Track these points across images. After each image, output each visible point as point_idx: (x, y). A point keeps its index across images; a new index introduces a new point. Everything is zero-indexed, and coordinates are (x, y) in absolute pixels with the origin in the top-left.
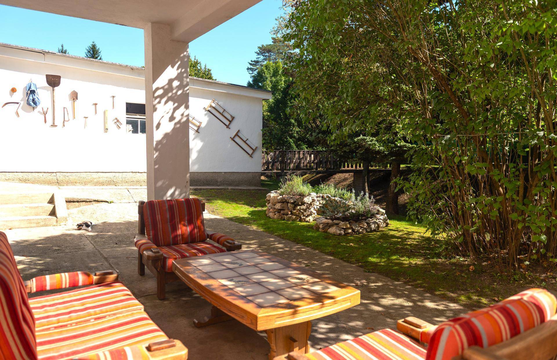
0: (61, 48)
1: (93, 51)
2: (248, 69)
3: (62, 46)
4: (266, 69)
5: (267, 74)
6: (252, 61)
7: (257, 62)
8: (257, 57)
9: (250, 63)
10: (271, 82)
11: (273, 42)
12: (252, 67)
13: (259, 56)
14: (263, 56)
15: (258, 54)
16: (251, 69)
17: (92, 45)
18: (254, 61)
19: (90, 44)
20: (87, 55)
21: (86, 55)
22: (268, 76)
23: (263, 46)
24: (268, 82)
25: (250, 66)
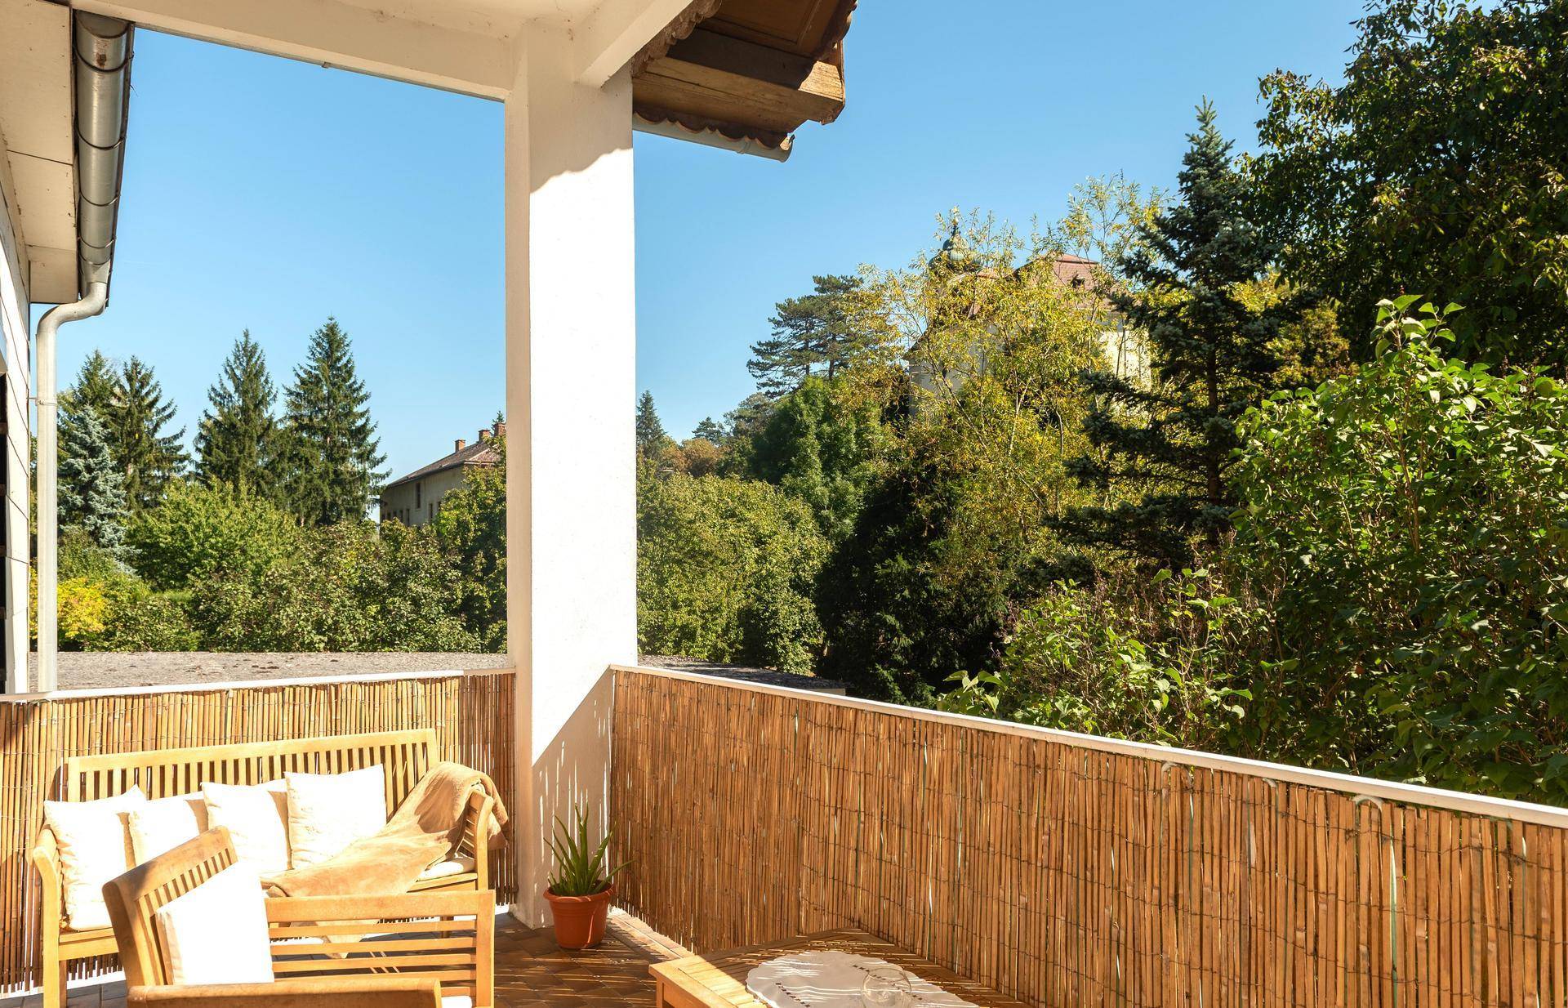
0: (243, 339)
1: (330, 343)
2: (750, 363)
3: (246, 335)
4: (806, 402)
5: (809, 415)
6: (760, 344)
7: (774, 345)
8: (774, 332)
9: (754, 349)
10: (819, 436)
11: (816, 289)
12: (760, 359)
13: (780, 330)
14: (792, 326)
15: (778, 324)
16: (758, 364)
17: (328, 326)
18: (767, 344)
19: (321, 324)
20: (313, 354)
21: (309, 355)
22: (810, 420)
23: (790, 302)
24: (811, 438)
25: (756, 358)
